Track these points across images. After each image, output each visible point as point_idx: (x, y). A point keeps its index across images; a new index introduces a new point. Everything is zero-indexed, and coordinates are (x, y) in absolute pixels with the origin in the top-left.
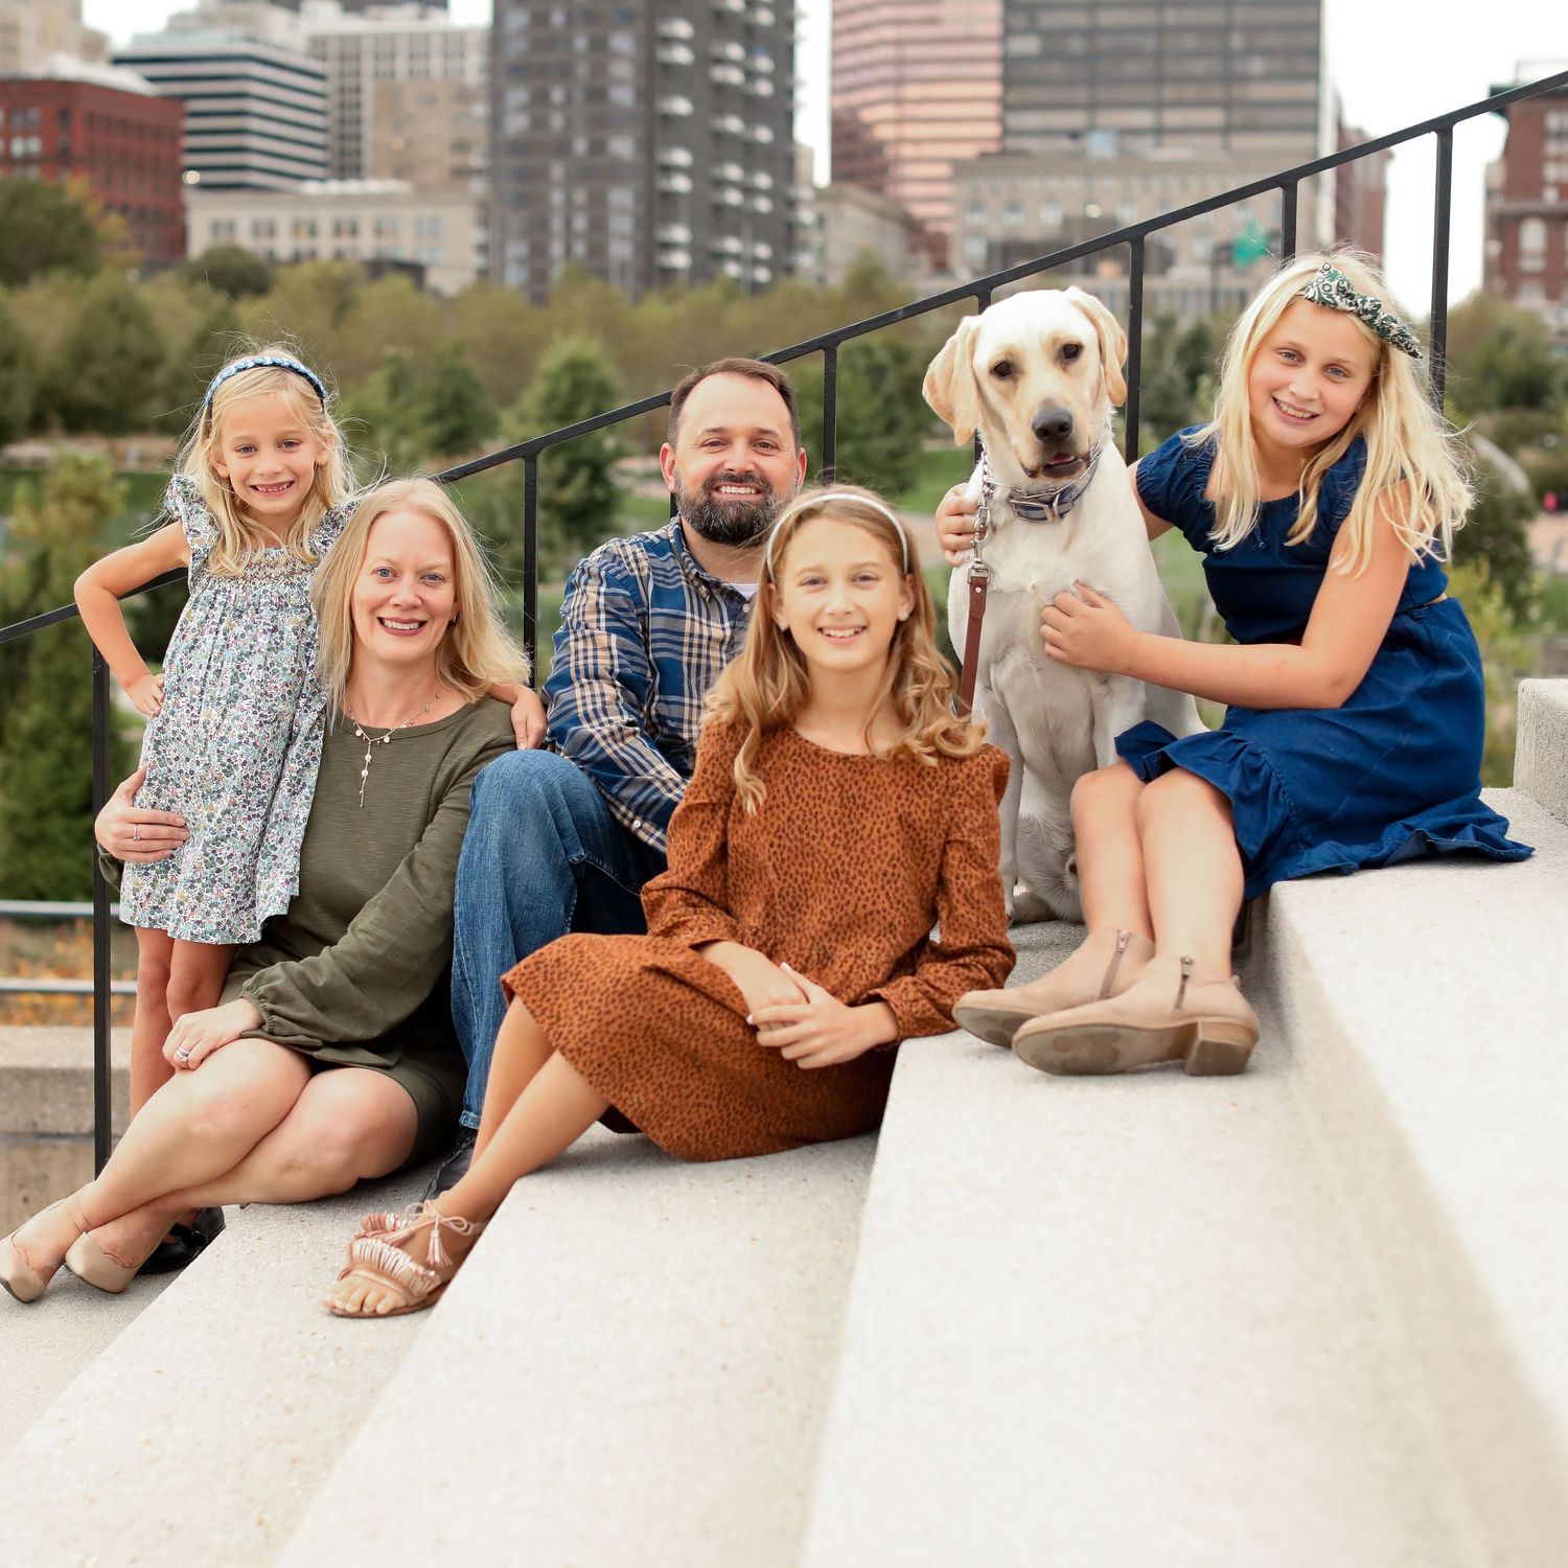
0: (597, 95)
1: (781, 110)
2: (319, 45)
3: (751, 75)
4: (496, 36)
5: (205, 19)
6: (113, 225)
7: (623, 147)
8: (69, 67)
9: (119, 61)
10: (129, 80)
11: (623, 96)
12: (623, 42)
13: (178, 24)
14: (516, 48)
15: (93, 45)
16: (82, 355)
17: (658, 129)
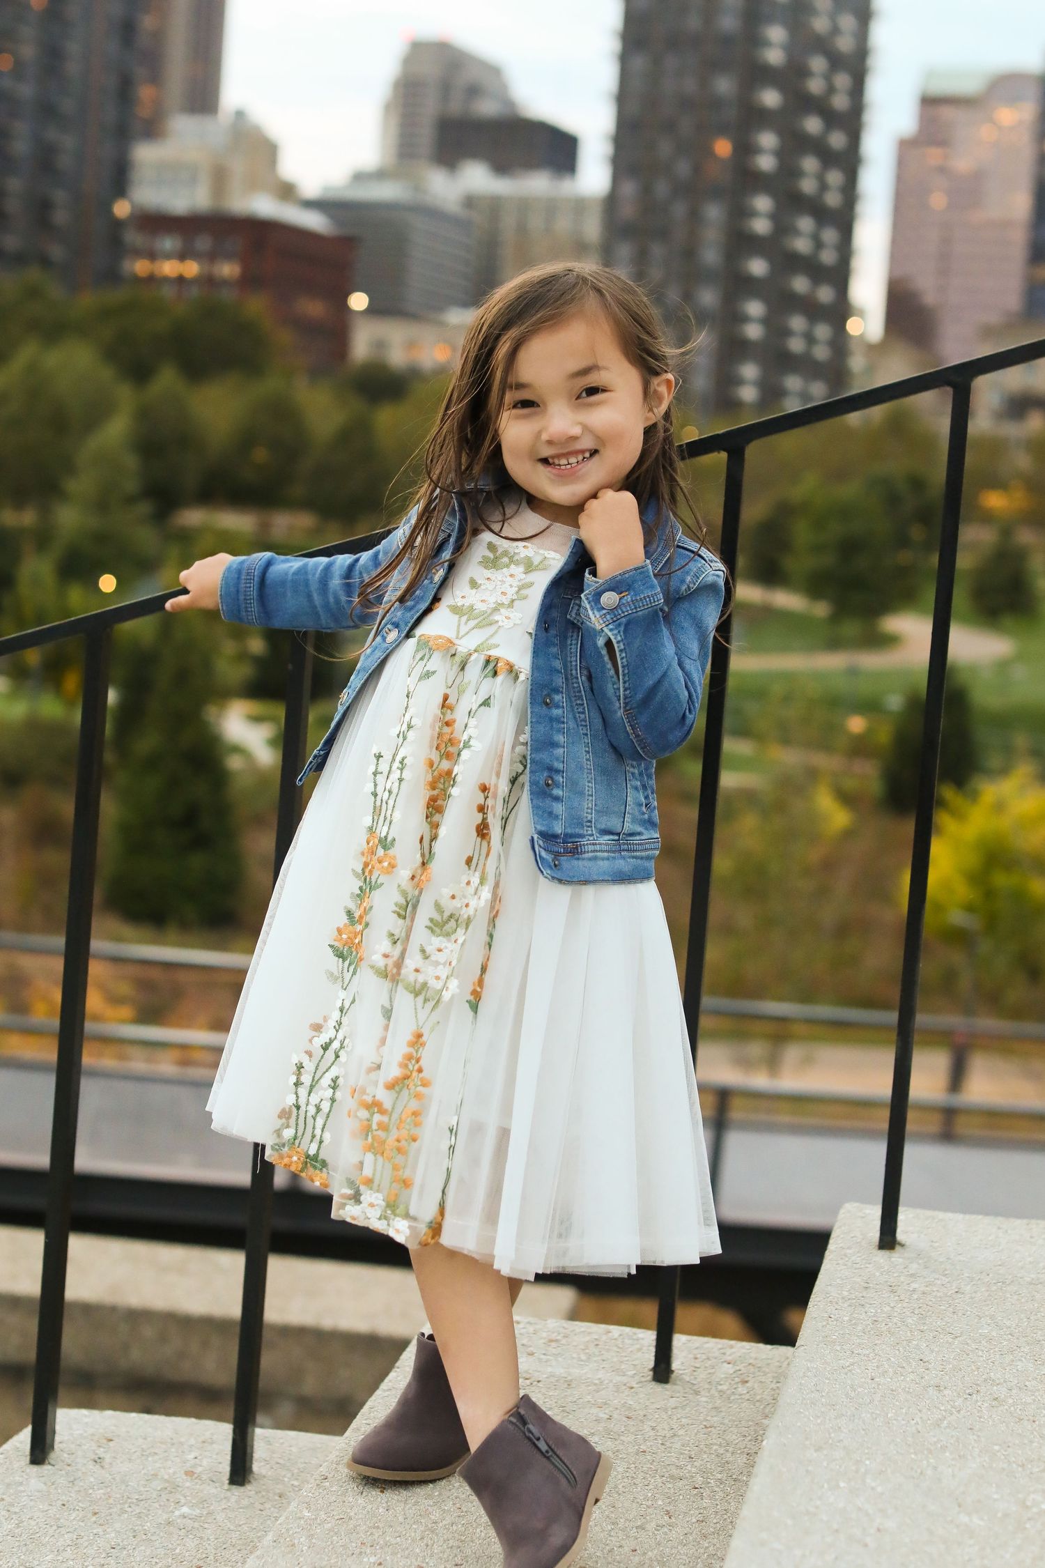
0: (690, 253)
1: (840, 275)
2: (470, 201)
3: (819, 244)
4: (611, 201)
5: (380, 175)
6: (284, 337)
7: (708, 297)
8: (264, 206)
9: (310, 204)
10: (313, 221)
11: (711, 256)
12: (714, 213)
13: (360, 177)
14: (628, 211)
15: (287, 191)
16: (247, 440)
17: (739, 286)
